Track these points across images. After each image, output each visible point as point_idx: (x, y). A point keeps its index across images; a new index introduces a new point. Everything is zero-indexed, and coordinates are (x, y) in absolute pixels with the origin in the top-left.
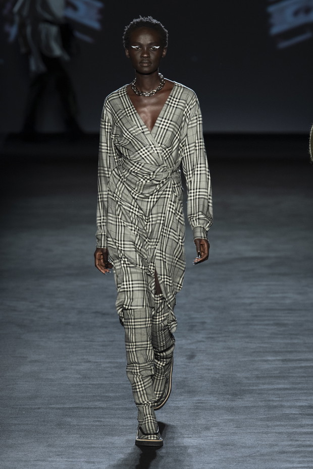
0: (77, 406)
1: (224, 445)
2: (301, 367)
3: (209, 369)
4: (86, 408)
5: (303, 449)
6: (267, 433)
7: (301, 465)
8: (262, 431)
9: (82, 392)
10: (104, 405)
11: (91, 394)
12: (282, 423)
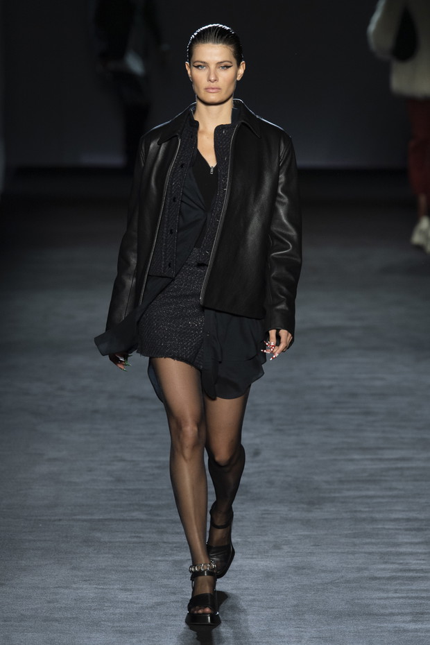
0: (109, 517)
1: (299, 569)
2: (397, 469)
3: (278, 471)
4: (120, 520)
5: (399, 574)
6: (353, 553)
7: (398, 595)
8: (347, 550)
9: (115, 500)
10: (143, 517)
11: (127, 502)
12: (373, 541)
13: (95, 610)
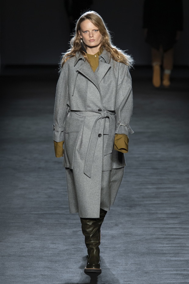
13: (40, 252)
